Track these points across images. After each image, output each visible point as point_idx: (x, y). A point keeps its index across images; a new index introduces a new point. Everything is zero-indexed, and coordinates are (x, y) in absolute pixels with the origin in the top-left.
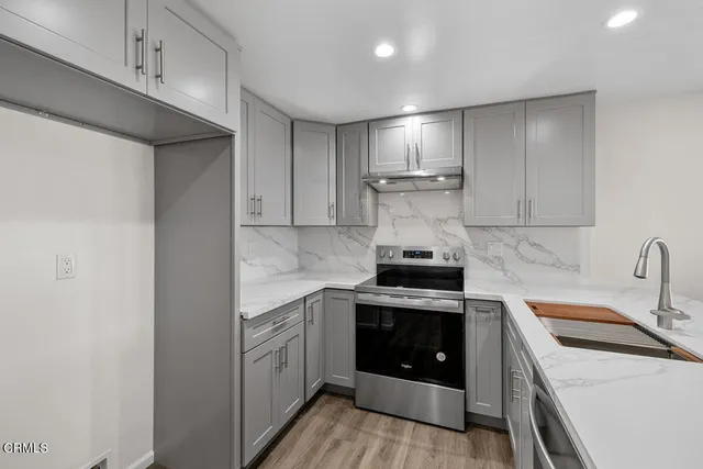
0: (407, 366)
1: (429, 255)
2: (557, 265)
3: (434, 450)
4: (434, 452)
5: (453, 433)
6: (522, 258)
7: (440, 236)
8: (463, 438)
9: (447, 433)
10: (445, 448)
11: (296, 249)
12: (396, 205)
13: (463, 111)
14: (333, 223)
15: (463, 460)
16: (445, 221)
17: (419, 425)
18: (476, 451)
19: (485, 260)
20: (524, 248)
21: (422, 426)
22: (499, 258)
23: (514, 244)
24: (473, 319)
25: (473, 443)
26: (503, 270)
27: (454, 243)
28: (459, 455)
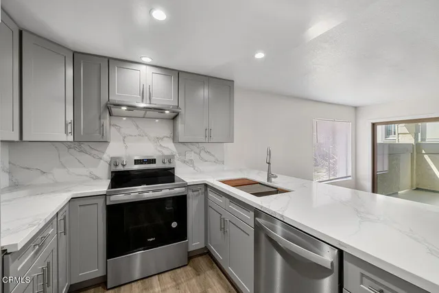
0: (151, 239)
1: (153, 161)
2: (217, 161)
3: (178, 284)
4: (177, 286)
5: (182, 269)
6: (202, 159)
7: (159, 149)
8: (188, 268)
9: (179, 271)
10: (182, 280)
11: (7, 165)
12: (126, 126)
13: (179, 72)
14: (71, 138)
15: (194, 281)
16: (162, 139)
17: (160, 275)
18: (198, 272)
19: (184, 162)
20: (203, 154)
21: (163, 275)
22: (191, 160)
23: (198, 152)
24: (191, 197)
25: (194, 268)
26: (194, 167)
27: (167, 153)
28: (191, 279)
